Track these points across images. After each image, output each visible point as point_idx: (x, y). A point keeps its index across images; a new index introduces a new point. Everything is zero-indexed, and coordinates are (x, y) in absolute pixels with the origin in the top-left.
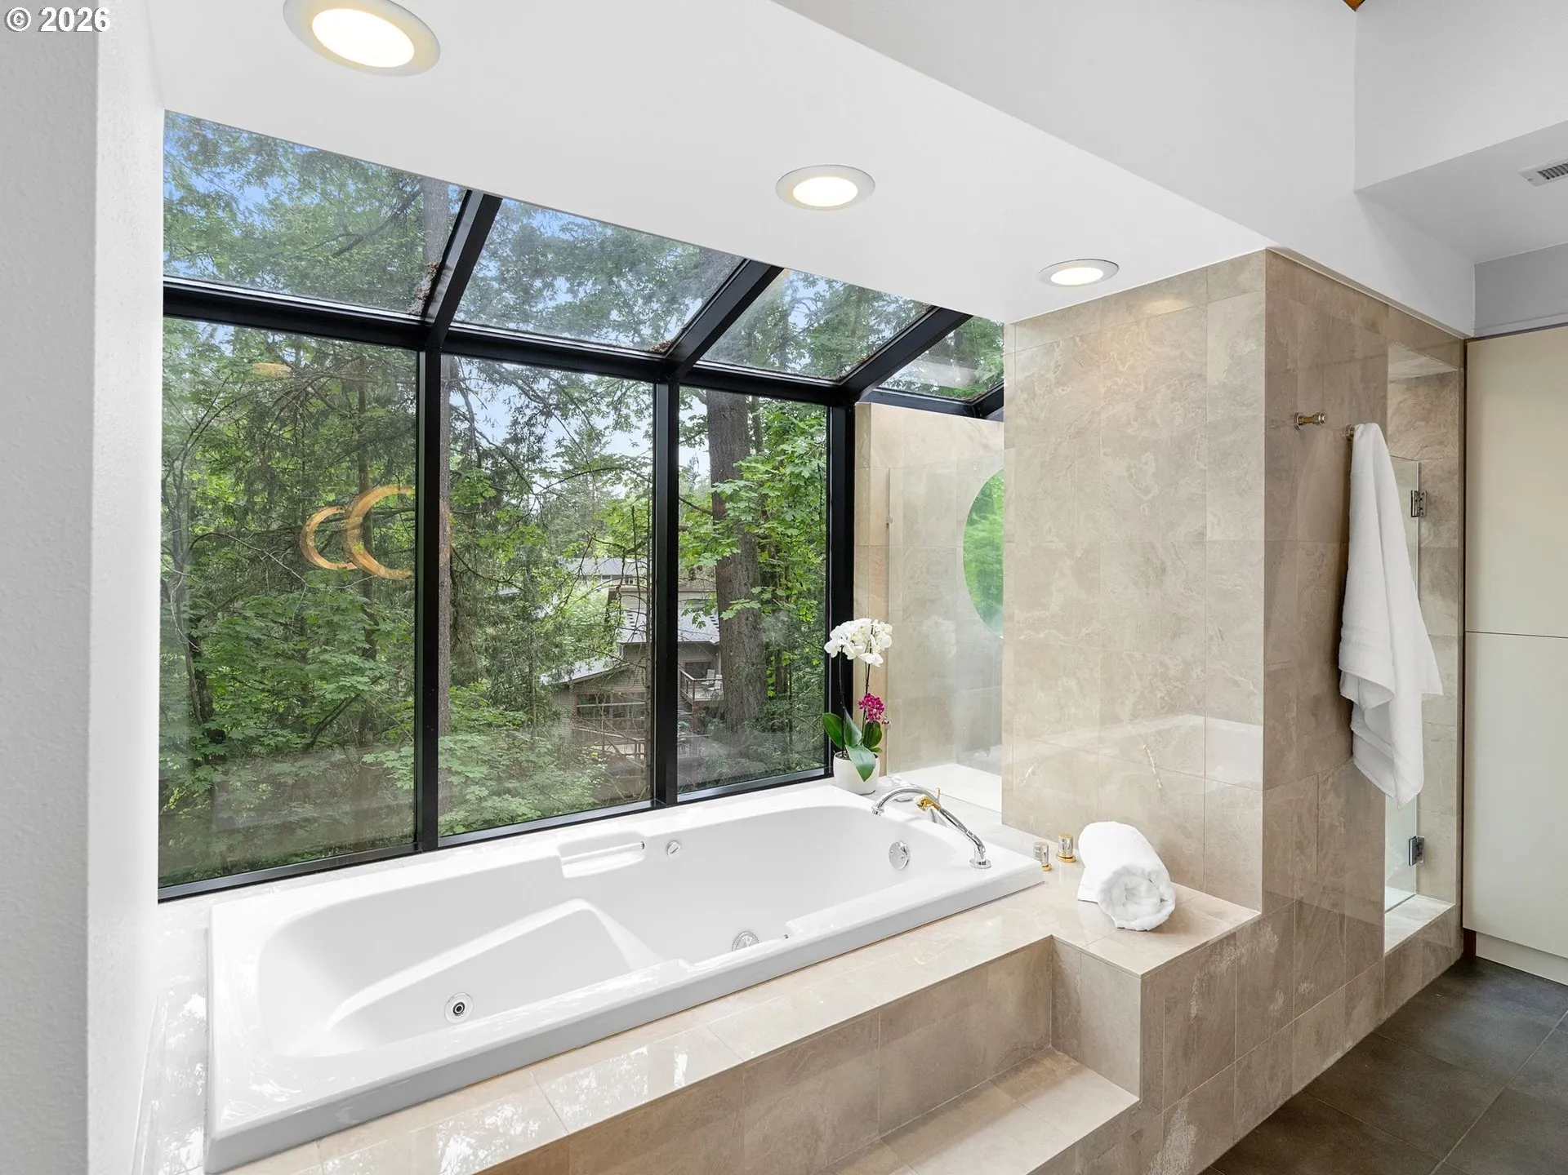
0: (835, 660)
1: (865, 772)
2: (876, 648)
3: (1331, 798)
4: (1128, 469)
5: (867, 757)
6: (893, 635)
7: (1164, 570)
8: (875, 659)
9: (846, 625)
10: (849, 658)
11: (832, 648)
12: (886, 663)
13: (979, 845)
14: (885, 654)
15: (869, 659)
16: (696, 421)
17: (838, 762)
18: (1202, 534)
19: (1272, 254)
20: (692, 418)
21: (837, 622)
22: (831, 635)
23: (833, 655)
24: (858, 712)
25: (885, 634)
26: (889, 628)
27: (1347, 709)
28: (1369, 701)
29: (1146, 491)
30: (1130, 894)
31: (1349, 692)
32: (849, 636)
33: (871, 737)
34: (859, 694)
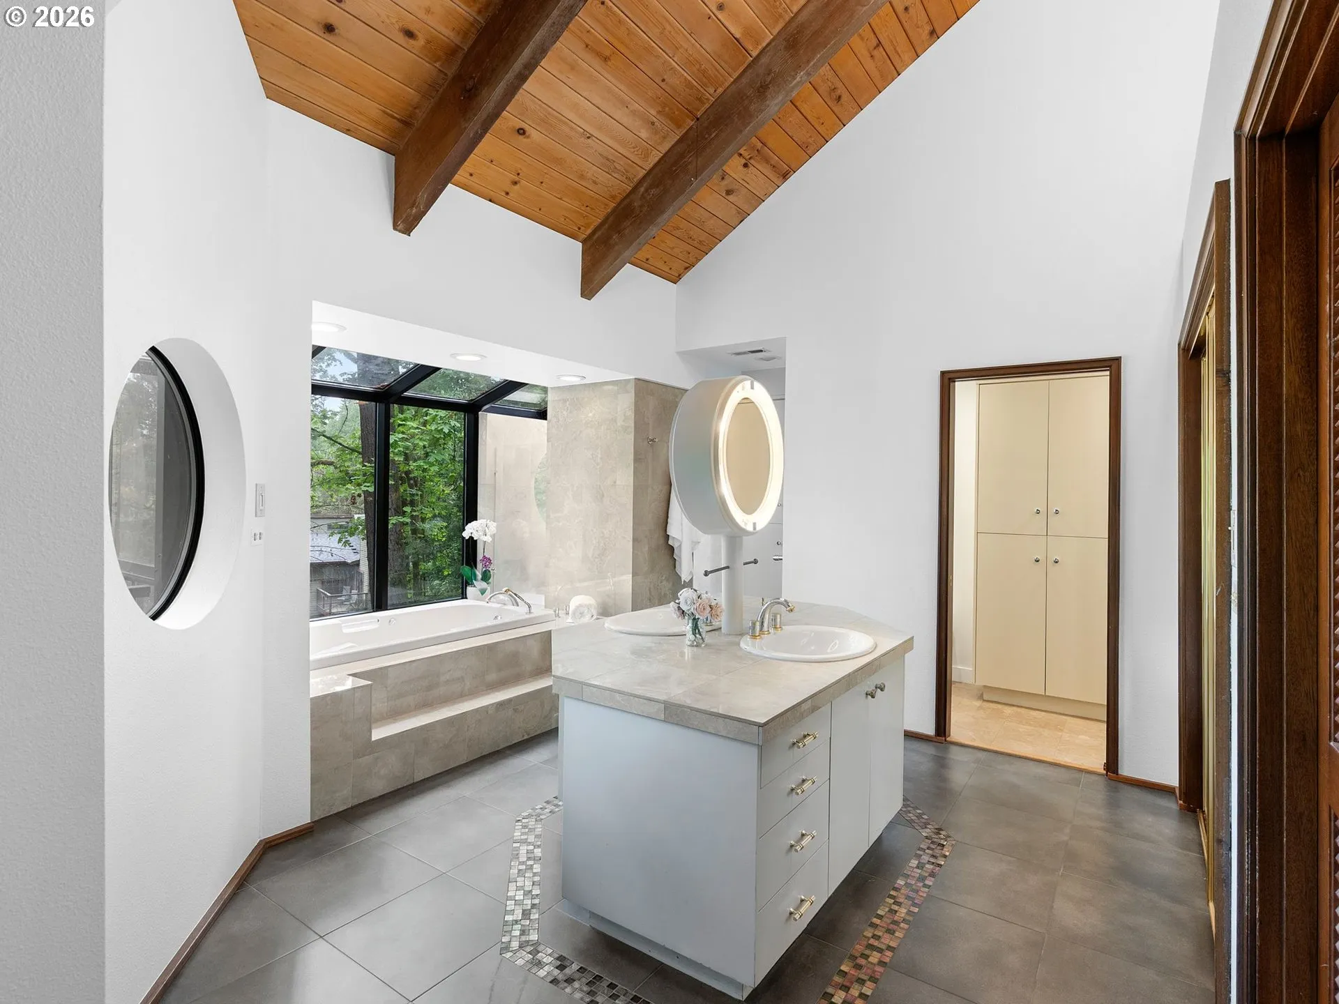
0: (468, 540)
1: (483, 592)
2: (488, 533)
3: (664, 583)
4: (592, 455)
5: (484, 585)
6: (497, 527)
7: (603, 496)
8: (488, 539)
9: (474, 523)
10: (475, 539)
11: (466, 535)
12: (494, 539)
13: (530, 607)
14: (493, 536)
15: (485, 538)
16: (345, 377)
17: (470, 590)
18: (615, 482)
19: (636, 379)
20: (342, 375)
21: (469, 521)
22: (466, 528)
23: (467, 538)
24: (480, 565)
25: (493, 527)
26: (495, 524)
27: (672, 549)
28: (675, 546)
29: (598, 464)
30: (582, 614)
31: (670, 542)
32: (475, 528)
33: (486, 577)
34: (480, 556)
